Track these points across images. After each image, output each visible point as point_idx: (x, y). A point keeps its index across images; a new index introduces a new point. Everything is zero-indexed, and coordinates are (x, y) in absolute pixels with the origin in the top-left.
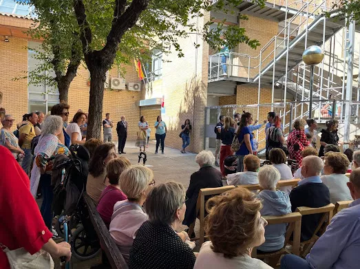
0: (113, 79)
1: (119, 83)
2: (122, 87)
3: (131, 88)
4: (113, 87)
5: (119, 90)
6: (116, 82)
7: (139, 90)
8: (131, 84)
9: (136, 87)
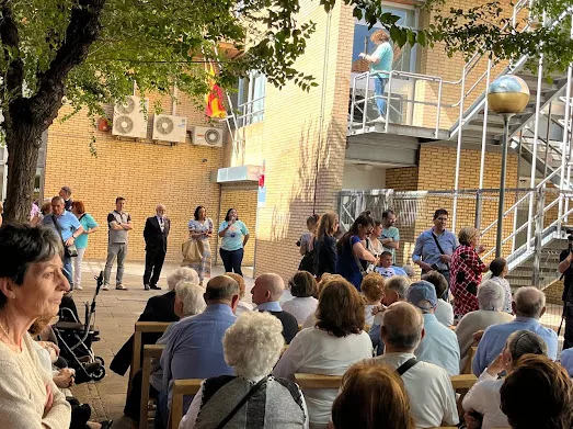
0: (156, 118)
1: (171, 127)
2: (179, 135)
3: (198, 140)
4: (156, 135)
5: (173, 144)
6: (165, 125)
7: (219, 144)
8: (200, 131)
9: (212, 137)
